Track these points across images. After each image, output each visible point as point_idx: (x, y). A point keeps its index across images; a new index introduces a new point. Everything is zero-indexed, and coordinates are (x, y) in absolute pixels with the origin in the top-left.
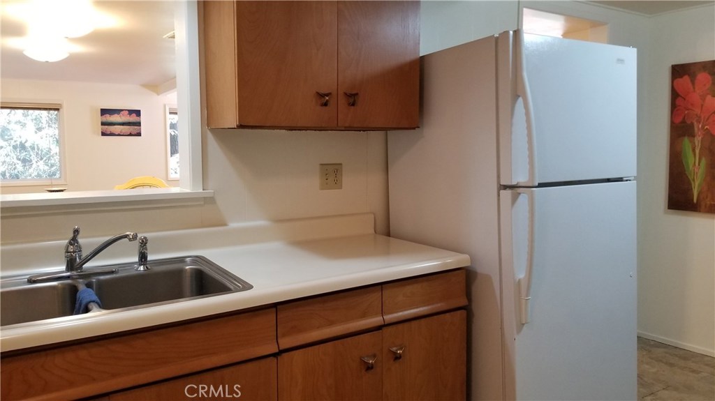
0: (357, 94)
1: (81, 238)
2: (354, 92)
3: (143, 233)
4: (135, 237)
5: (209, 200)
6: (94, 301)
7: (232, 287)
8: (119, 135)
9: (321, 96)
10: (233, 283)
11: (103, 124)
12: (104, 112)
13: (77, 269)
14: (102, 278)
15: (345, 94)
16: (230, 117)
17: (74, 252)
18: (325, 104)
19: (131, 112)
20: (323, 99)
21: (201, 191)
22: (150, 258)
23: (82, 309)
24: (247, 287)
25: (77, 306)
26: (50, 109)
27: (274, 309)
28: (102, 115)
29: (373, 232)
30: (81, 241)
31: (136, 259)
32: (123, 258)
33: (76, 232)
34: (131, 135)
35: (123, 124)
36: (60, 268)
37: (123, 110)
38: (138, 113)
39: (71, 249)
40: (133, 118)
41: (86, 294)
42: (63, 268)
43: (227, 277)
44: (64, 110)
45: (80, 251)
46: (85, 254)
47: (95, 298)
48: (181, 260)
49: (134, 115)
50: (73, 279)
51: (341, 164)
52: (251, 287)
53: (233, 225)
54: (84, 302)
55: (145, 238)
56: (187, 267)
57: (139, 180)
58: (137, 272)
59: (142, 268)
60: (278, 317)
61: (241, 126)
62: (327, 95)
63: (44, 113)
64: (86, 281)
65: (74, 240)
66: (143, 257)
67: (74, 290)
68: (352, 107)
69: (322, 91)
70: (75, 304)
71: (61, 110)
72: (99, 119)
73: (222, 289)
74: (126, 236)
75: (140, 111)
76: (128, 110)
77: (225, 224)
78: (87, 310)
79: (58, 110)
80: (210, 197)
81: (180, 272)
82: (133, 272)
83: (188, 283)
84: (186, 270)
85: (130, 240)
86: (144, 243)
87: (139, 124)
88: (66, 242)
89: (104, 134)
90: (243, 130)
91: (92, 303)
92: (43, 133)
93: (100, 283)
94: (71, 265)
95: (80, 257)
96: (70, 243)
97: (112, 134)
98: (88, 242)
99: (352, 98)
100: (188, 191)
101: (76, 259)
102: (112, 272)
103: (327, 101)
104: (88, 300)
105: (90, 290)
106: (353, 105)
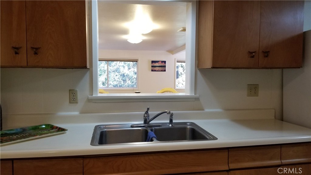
0: (269, 51)
1: (150, 111)
2: (267, 50)
3: (172, 111)
4: (169, 113)
5: (197, 99)
6: (154, 137)
7: (208, 138)
8: (158, 71)
9: (250, 53)
10: (208, 136)
11: (152, 67)
12: (153, 62)
13: (147, 124)
14: (156, 128)
15: (263, 52)
16: (208, 63)
17: (147, 117)
18: (253, 57)
19: (162, 62)
20: (252, 54)
21: (194, 95)
22: (174, 121)
23: (150, 140)
24: (215, 138)
25: (148, 138)
26: (134, 61)
27: (227, 150)
28: (152, 63)
29: (274, 118)
30: (149, 112)
31: (168, 121)
32: (164, 121)
33: (148, 109)
34: (162, 71)
35: (159, 67)
36: (142, 122)
37: (159, 61)
38: (165, 62)
39: (146, 115)
40: (163, 64)
41: (151, 134)
42: (143, 122)
43: (205, 133)
44: (139, 62)
45: (149, 116)
46: (151, 118)
47: (155, 136)
48: (185, 123)
49: (163, 63)
50: (146, 127)
51: (258, 85)
52: (216, 139)
53: (207, 110)
54: (151, 137)
55: (172, 113)
56: (188, 127)
57: (166, 89)
58: (168, 127)
59: (170, 125)
60: (229, 154)
61: (213, 68)
62: (254, 52)
63: (131, 63)
64: (151, 129)
65: (147, 112)
66: (171, 121)
67: (146, 132)
68: (266, 58)
69: (251, 51)
70: (147, 137)
71: (138, 62)
72: (151, 65)
73: (203, 138)
74: (166, 112)
75: (166, 61)
76: (161, 61)
77: (203, 110)
78: (152, 140)
79: (137, 61)
80: (197, 98)
81: (185, 129)
82: (167, 127)
83: (188, 134)
84: (188, 128)
85: (168, 114)
86: (172, 115)
87: (165, 67)
88: (144, 113)
89: (152, 71)
90: (214, 69)
91: (154, 138)
92: (130, 70)
93: (156, 130)
94: (146, 122)
95: (149, 119)
96: (145, 113)
97: (155, 71)
98: (152, 113)
99: (266, 54)
100: (189, 95)
101: (147, 119)
102: (160, 126)
103: (254, 55)
104: (152, 136)
105: (152, 132)
106: (267, 56)
